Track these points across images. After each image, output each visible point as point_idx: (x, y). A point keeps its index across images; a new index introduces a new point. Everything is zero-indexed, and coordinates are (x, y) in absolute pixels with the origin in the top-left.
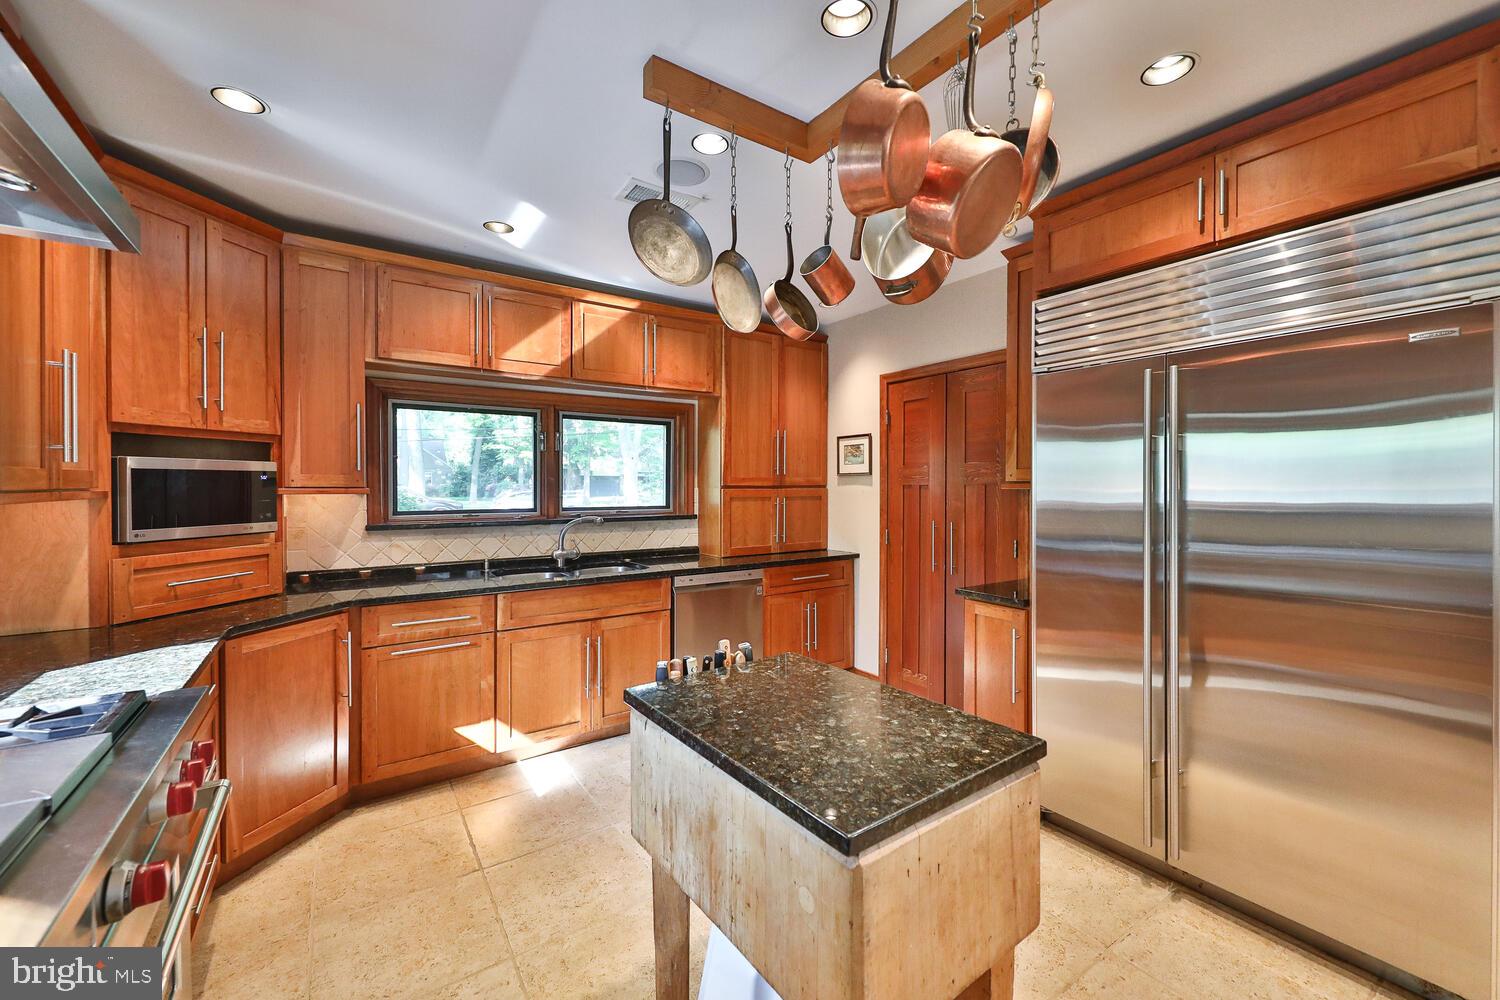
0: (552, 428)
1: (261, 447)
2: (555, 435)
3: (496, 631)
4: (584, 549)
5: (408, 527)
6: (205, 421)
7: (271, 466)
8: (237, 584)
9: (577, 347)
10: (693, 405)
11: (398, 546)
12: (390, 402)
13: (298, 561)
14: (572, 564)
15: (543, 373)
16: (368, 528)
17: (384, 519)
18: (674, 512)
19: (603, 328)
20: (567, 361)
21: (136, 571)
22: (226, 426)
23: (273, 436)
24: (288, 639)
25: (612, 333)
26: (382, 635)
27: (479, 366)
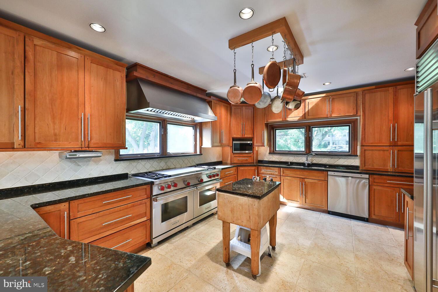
0: (308, 131)
1: (251, 139)
2: (309, 133)
3: (280, 176)
4: (314, 162)
5: (277, 154)
6: (243, 136)
7: (251, 142)
8: (247, 160)
9: (307, 110)
10: (357, 119)
11: (274, 157)
12: (275, 129)
13: (260, 158)
14: (309, 165)
15: (298, 118)
16: (269, 153)
17: (273, 152)
18: (352, 154)
19: (314, 104)
20: (304, 115)
21: (234, 157)
22: (245, 136)
23: (252, 137)
24: (247, 169)
25: (317, 105)
26: (262, 172)
27: (284, 120)
